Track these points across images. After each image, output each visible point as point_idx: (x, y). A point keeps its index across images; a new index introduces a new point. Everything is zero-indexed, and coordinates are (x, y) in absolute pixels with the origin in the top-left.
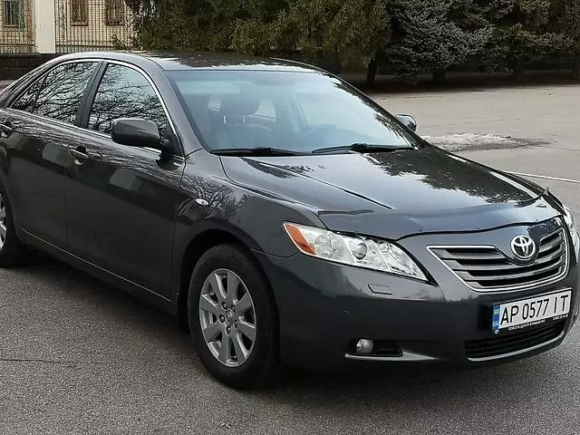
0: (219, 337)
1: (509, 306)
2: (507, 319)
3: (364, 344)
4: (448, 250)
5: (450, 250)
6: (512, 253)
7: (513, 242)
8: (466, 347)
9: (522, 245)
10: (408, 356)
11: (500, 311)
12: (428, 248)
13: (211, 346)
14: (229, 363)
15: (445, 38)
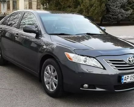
0: (49, 83)
1: (126, 76)
2: (126, 80)
3: (86, 85)
4: (109, 60)
5: (110, 60)
6: (128, 62)
7: (128, 59)
8: (114, 87)
9: (130, 59)
10: (98, 89)
11: (124, 77)
12: (104, 59)
13: (47, 86)
14: (51, 90)
15: (120, 13)
